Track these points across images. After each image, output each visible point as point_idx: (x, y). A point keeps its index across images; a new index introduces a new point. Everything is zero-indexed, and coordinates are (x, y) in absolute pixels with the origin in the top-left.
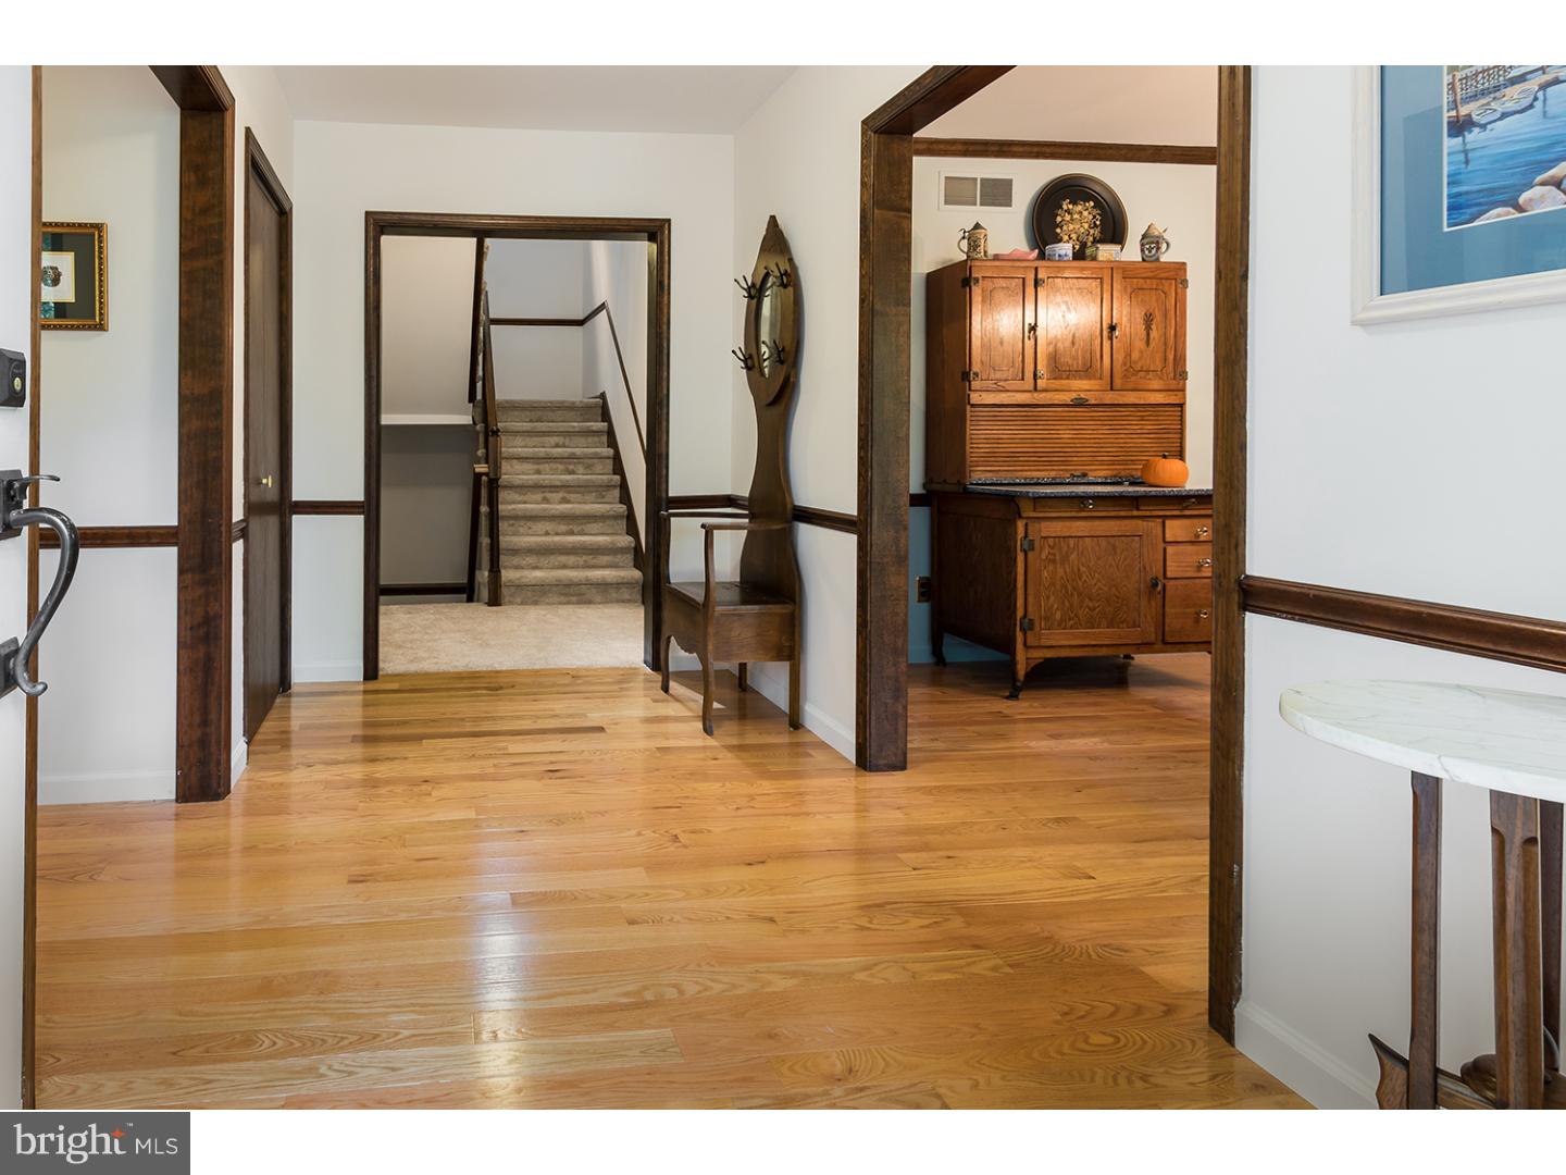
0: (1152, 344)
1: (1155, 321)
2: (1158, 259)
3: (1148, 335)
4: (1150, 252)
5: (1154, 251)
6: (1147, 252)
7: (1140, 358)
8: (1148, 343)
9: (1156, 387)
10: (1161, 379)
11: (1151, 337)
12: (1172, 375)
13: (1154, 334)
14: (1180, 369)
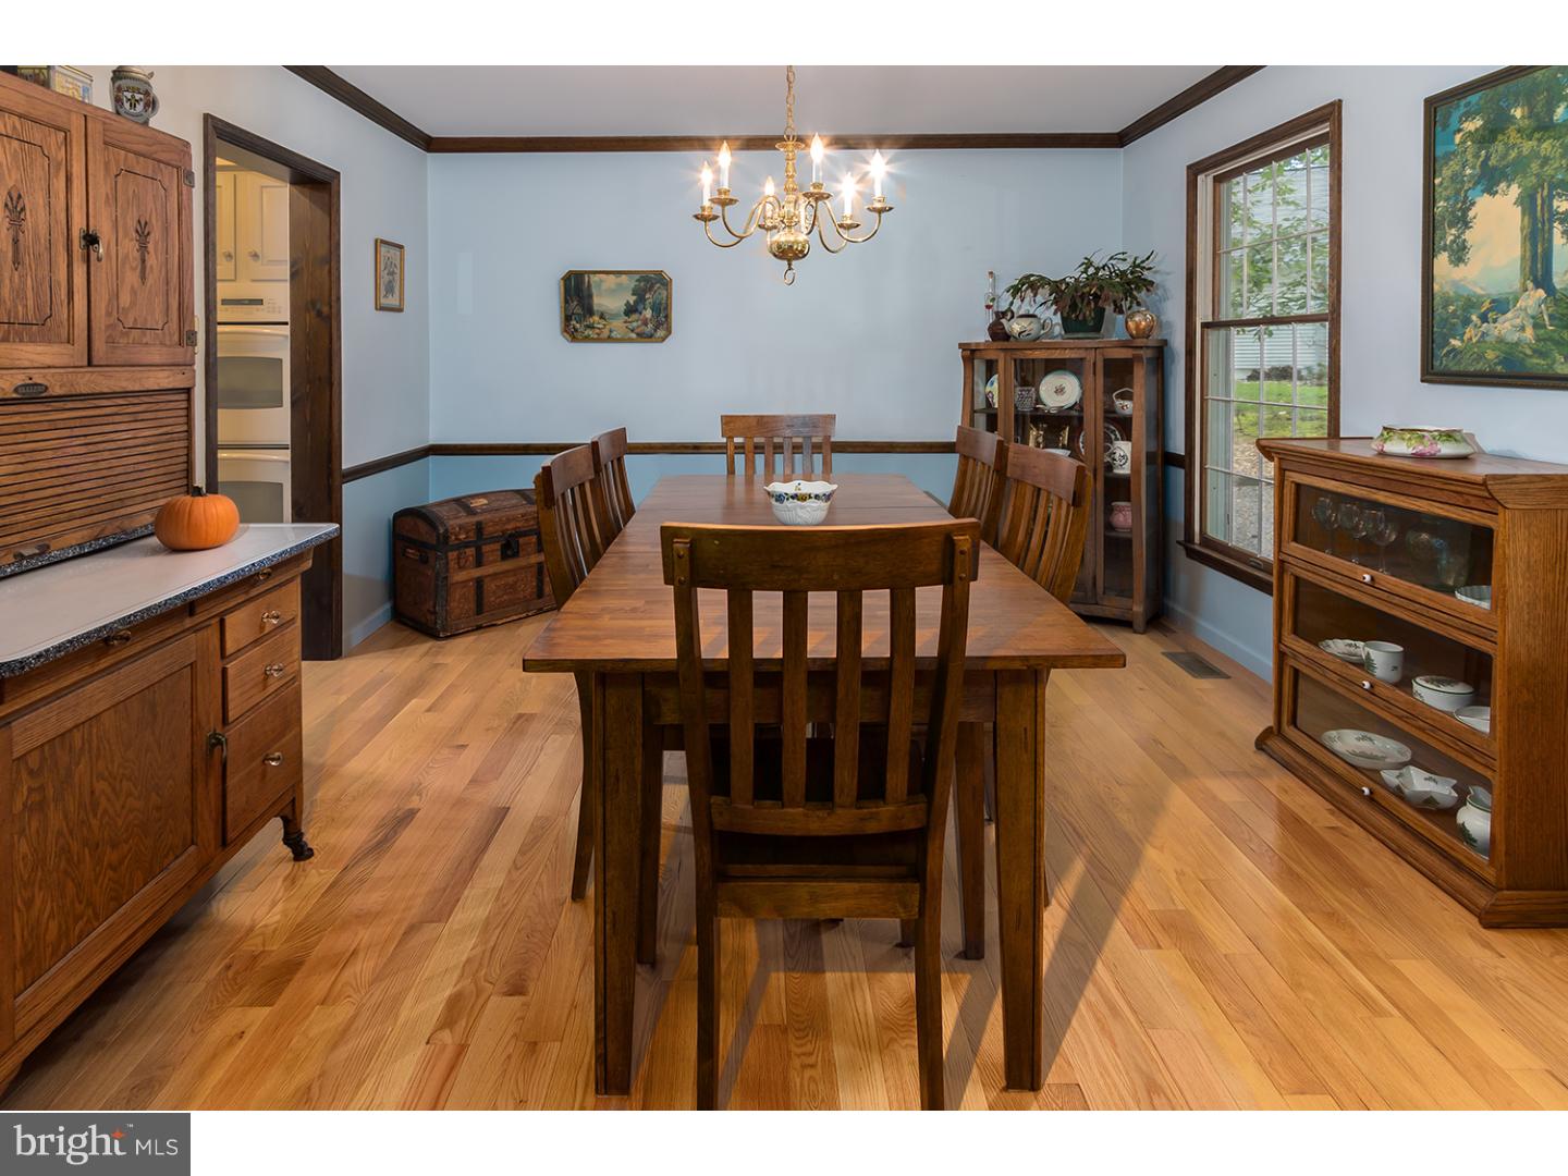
0: (150, 281)
1: (152, 235)
2: (146, 123)
3: (143, 261)
4: (133, 106)
5: (140, 107)
6: (127, 105)
7: (133, 303)
8: (143, 277)
9: (157, 359)
10: (162, 344)
11: (148, 264)
12: (176, 338)
13: (152, 261)
14: (187, 328)
